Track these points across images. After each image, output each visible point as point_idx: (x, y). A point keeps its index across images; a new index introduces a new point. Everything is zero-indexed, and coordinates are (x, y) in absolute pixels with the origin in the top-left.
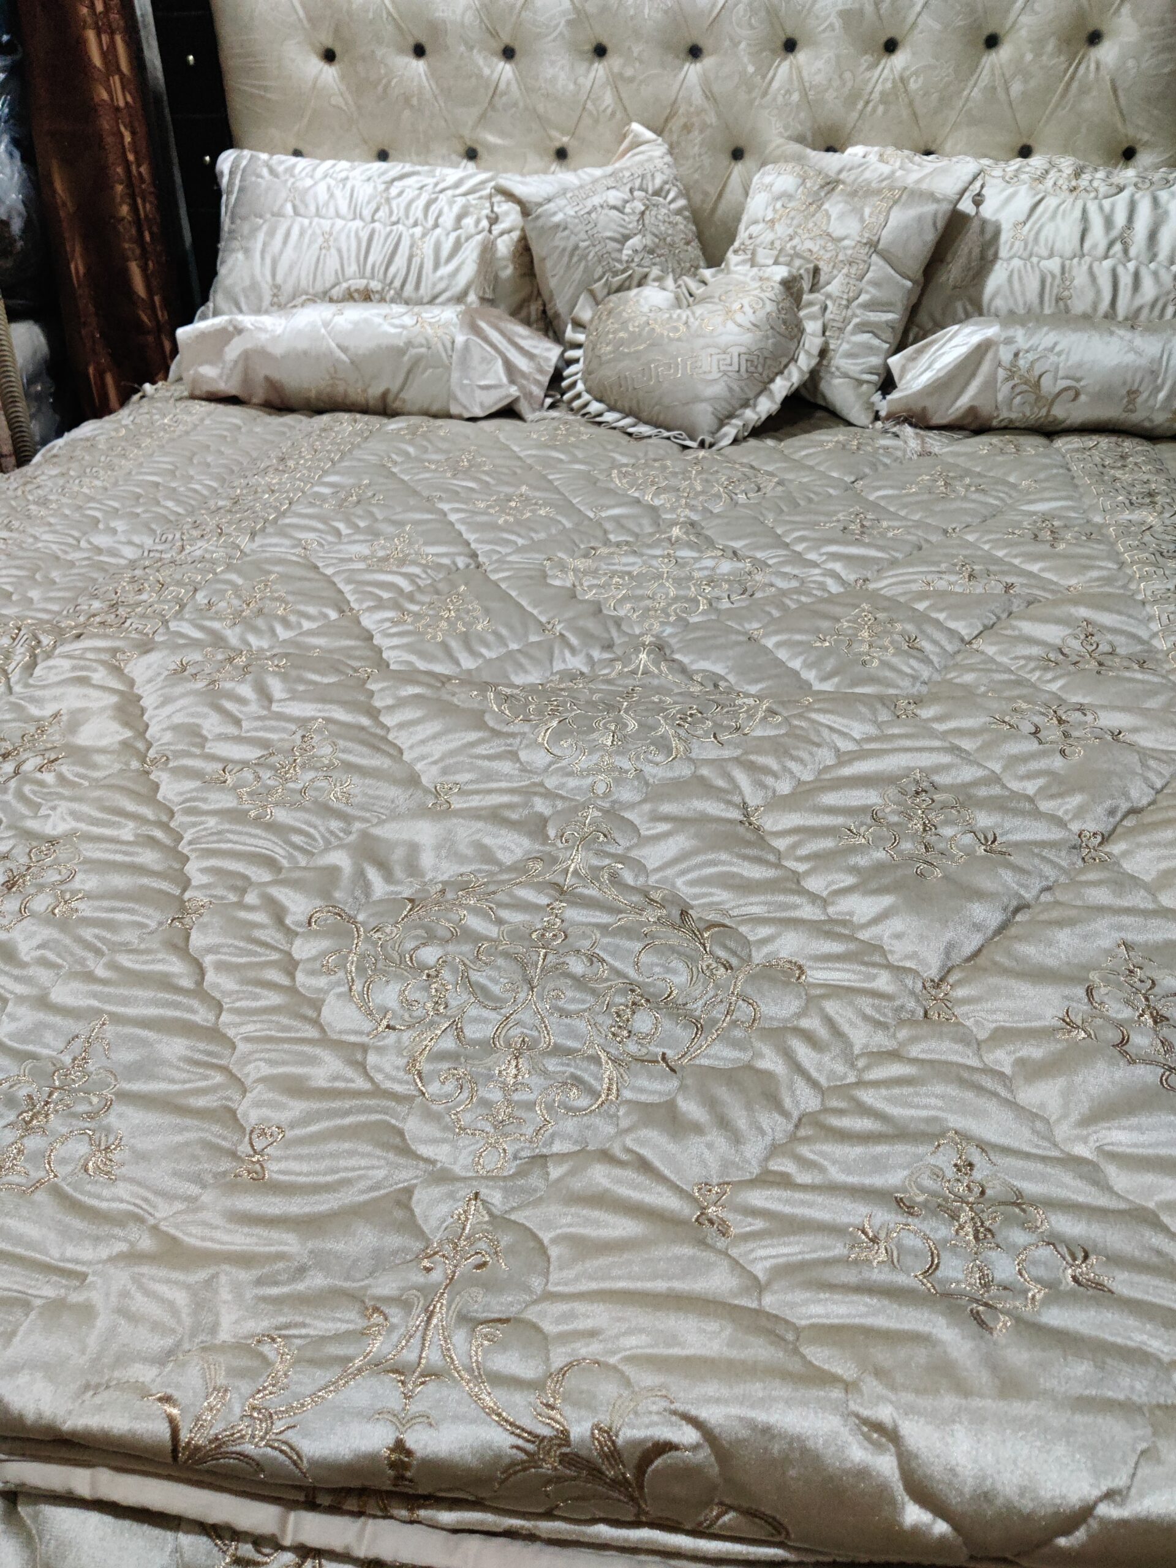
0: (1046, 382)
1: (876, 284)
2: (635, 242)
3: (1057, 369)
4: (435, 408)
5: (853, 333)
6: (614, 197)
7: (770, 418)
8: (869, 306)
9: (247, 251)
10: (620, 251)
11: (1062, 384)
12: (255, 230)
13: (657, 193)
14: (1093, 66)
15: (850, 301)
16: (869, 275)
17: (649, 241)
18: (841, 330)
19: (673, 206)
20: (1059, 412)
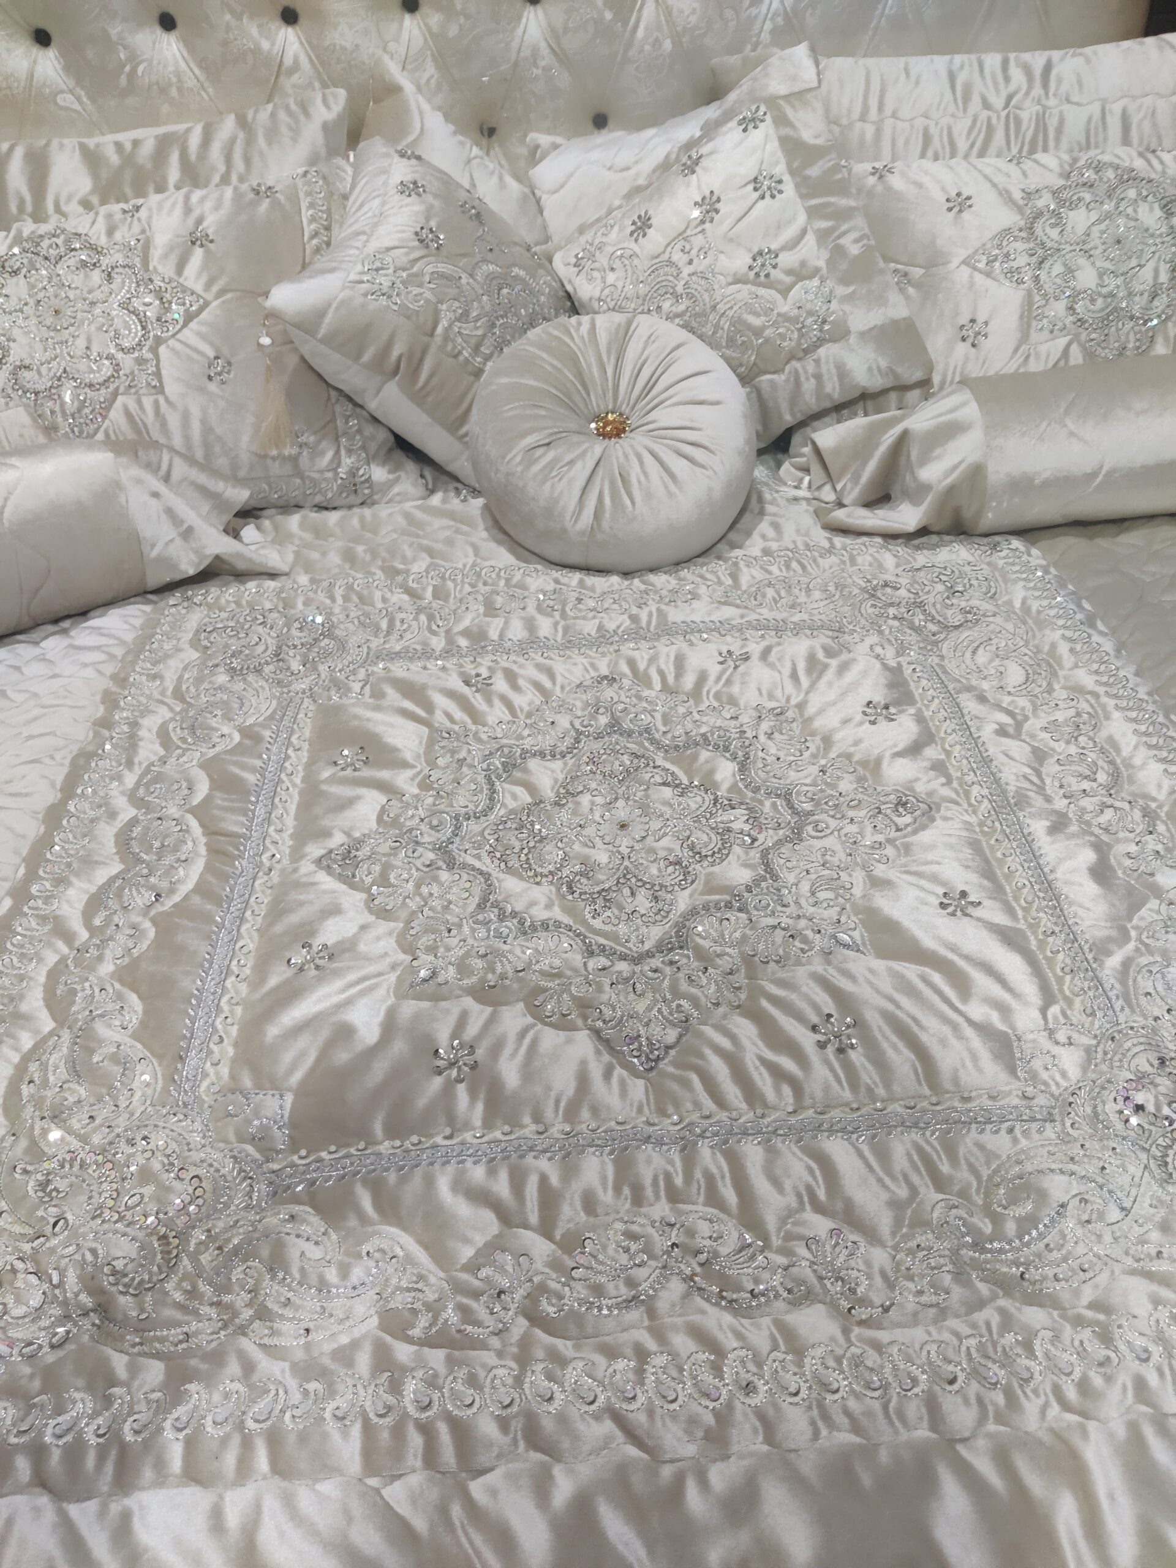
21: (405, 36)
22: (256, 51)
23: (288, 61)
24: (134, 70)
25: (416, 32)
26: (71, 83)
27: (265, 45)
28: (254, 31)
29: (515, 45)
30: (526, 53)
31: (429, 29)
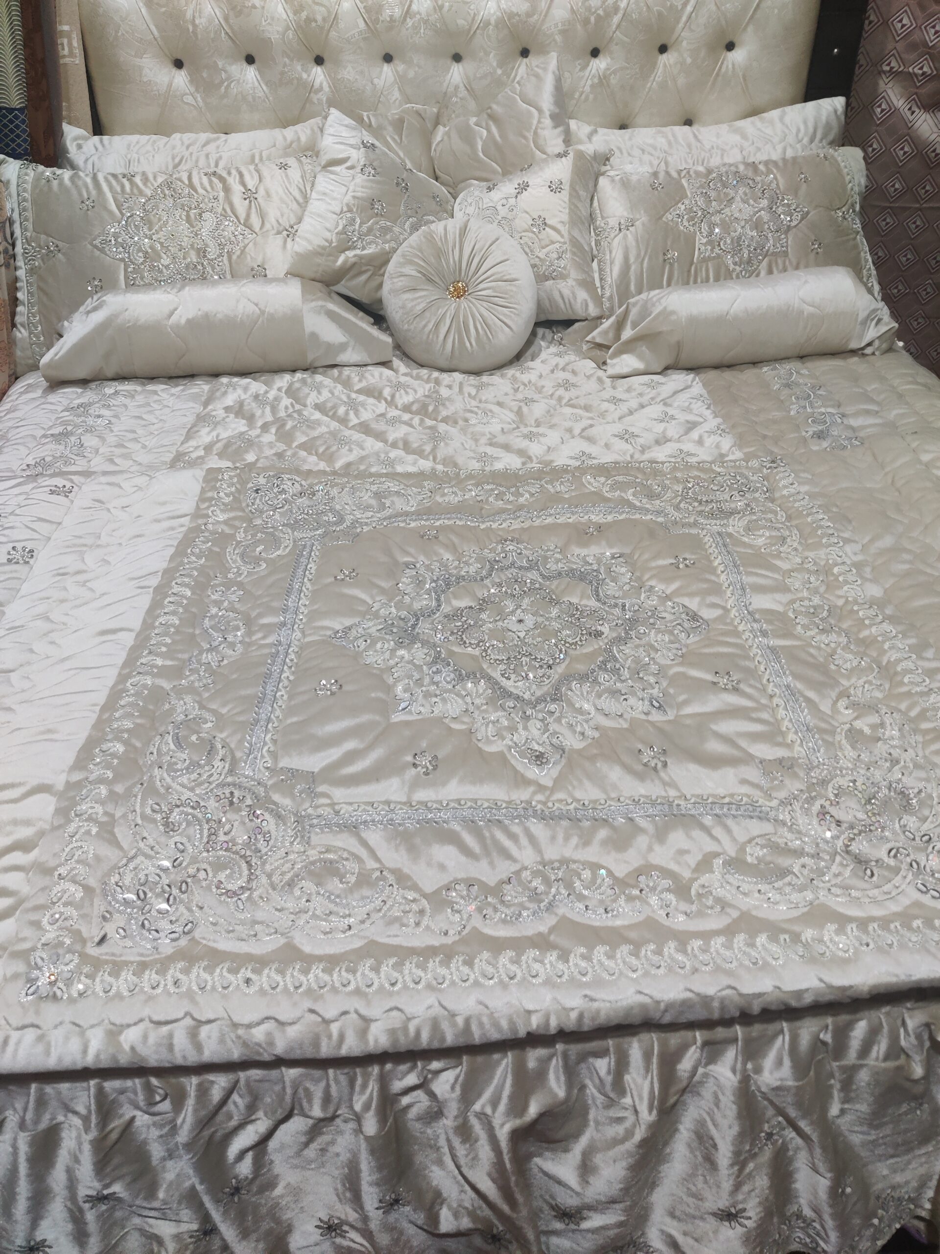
14: (730, 66)
21: (383, 77)
22: (300, 79)
23: (317, 84)
24: (229, 86)
25: (390, 73)
26: (193, 89)
27: (305, 76)
28: (299, 68)
29: (445, 84)
30: (451, 89)
31: (397, 71)
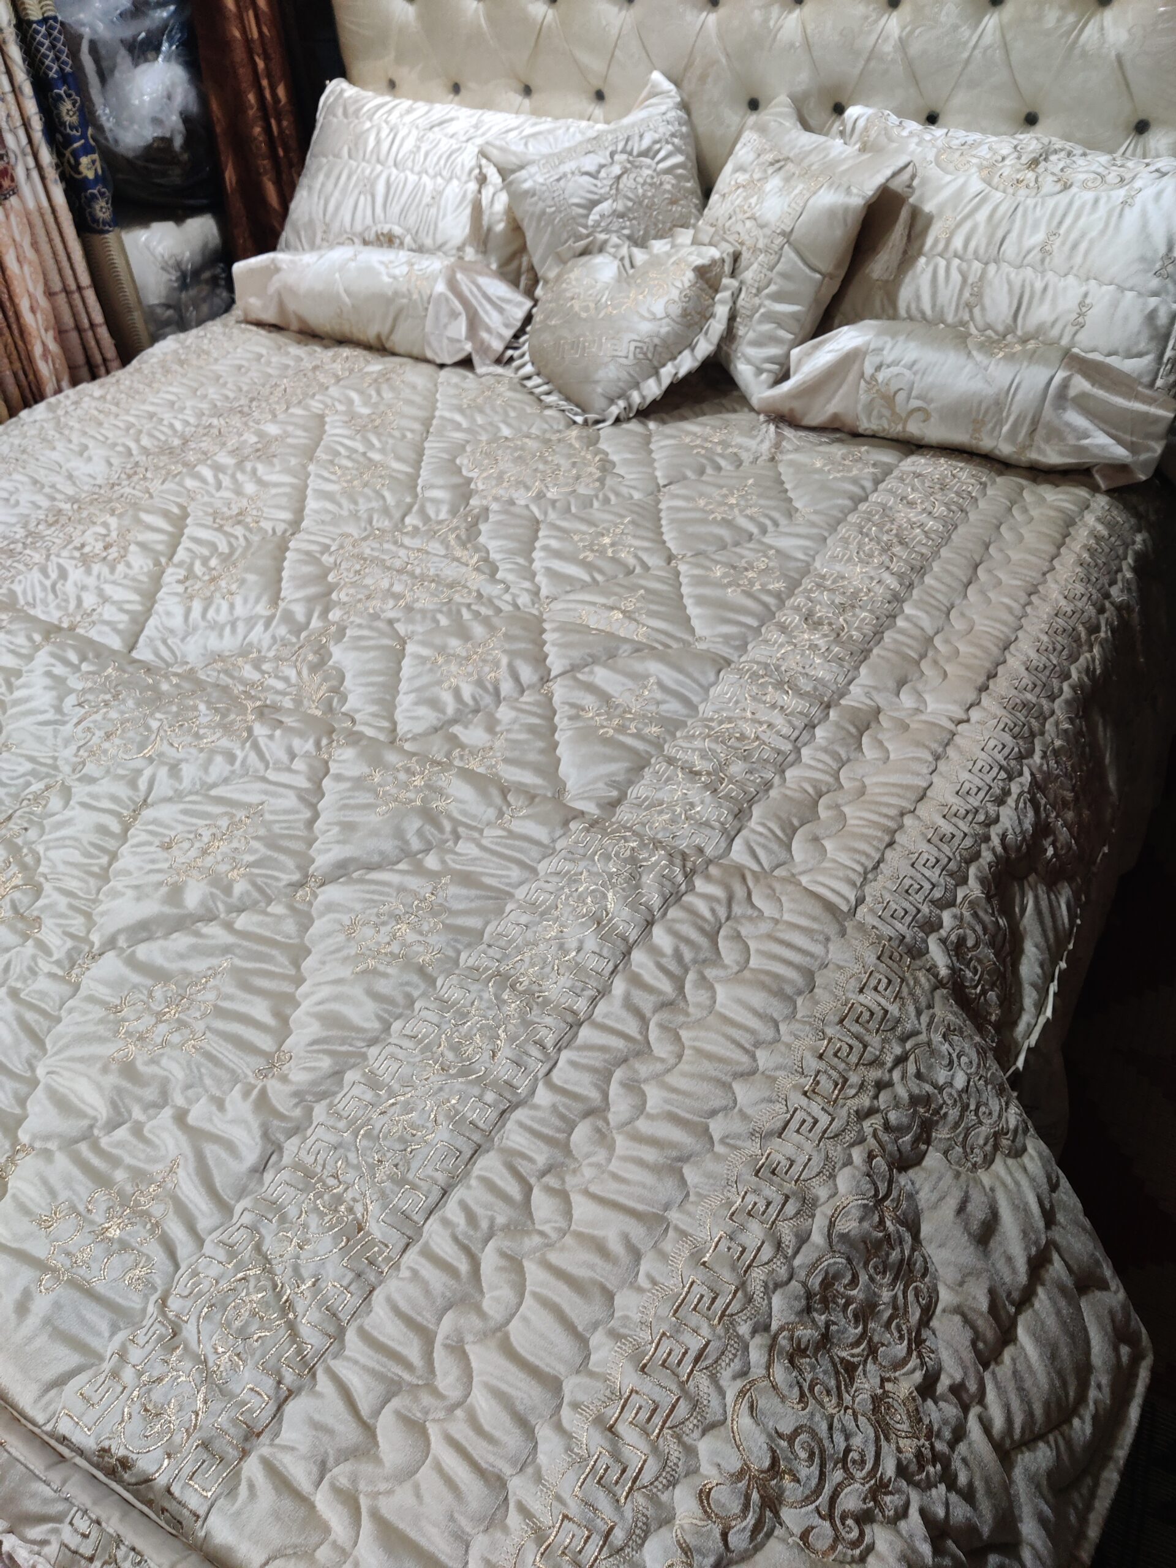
0: (901, 397)
1: (784, 275)
2: (605, 207)
3: (911, 389)
4: (416, 352)
5: (760, 322)
6: (589, 163)
7: (654, 402)
8: (778, 297)
9: (310, 188)
10: (587, 216)
11: (915, 403)
12: (319, 169)
13: (644, 154)
15: (759, 290)
16: (779, 267)
17: (620, 206)
18: (751, 317)
19: (662, 166)
20: (914, 429)
